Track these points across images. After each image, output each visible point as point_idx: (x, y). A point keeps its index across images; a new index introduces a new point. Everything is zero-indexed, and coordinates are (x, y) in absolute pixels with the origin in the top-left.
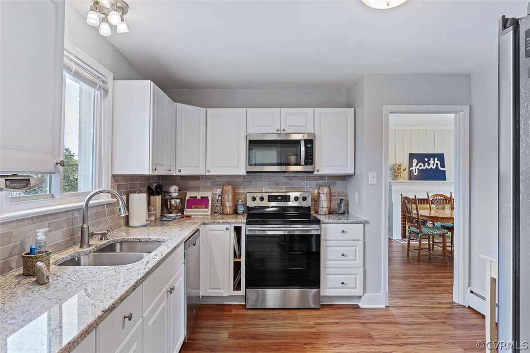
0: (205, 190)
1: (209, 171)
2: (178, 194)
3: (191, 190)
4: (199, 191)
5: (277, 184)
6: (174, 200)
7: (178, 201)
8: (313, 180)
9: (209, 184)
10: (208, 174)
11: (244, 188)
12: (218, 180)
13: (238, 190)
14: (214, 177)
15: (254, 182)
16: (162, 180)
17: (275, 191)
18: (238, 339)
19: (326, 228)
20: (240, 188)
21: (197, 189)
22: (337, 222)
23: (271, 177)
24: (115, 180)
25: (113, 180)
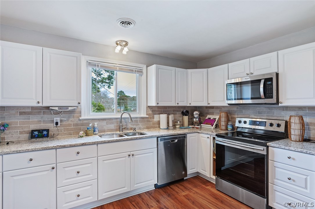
0: (216, 114)
1: (209, 104)
2: (198, 116)
3: (210, 114)
4: (214, 115)
5: (260, 113)
6: (195, 119)
7: (197, 119)
8: (293, 110)
9: (218, 111)
10: (209, 105)
11: (238, 114)
12: (223, 109)
13: (234, 115)
14: (221, 107)
15: (244, 111)
16: (198, 108)
17: (259, 117)
18: (186, 199)
19: (273, 151)
20: (235, 114)
21: (212, 114)
22: (283, 148)
23: (256, 108)
24: (149, 108)
25: (148, 108)
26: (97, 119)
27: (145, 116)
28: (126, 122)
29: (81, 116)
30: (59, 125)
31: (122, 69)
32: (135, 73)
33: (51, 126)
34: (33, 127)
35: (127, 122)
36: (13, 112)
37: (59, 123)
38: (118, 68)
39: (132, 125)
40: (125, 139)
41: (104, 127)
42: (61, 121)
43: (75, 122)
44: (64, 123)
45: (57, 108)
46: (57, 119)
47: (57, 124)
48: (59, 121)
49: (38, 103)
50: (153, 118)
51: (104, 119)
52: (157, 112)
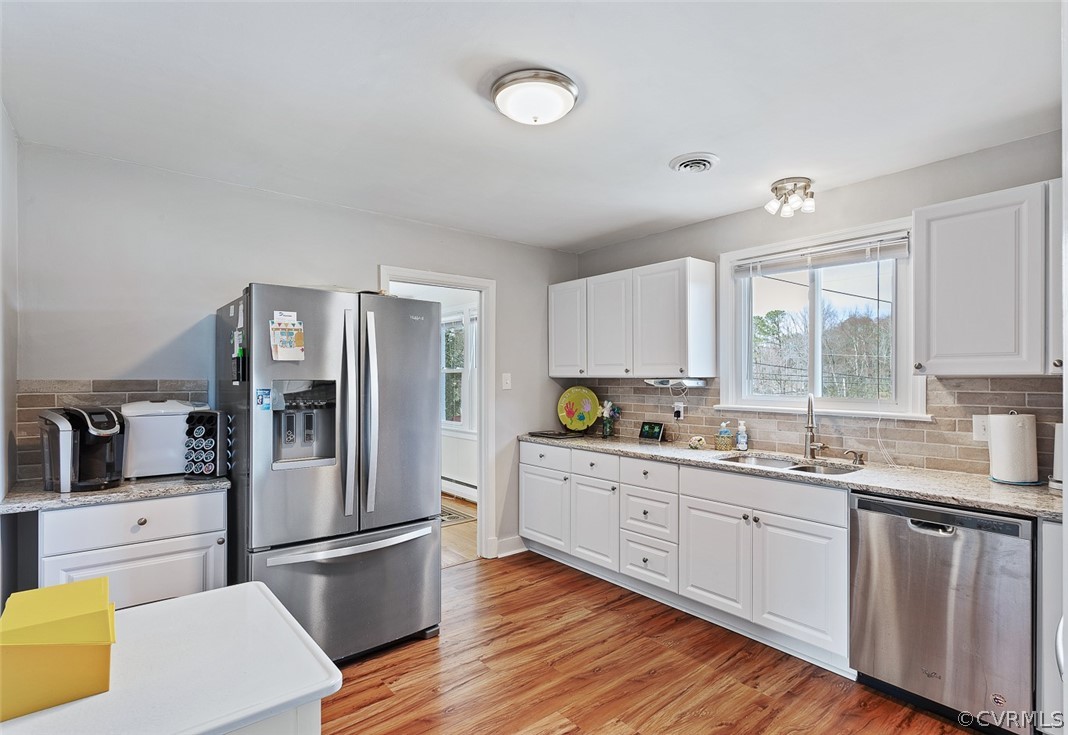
24: (945, 385)
25: (939, 385)
26: (755, 413)
27: (921, 414)
28: (838, 431)
29: (718, 402)
30: (682, 418)
31: (822, 258)
32: (873, 259)
33: (668, 418)
34: (650, 417)
35: (842, 431)
36: (627, 387)
37: (682, 414)
38: (809, 259)
39: (860, 442)
40: (734, 467)
41: (773, 436)
42: (686, 409)
43: (709, 416)
44: (690, 415)
45: (652, 382)
46: (679, 406)
47: (677, 414)
48: (682, 410)
49: (627, 371)
50: (968, 427)
51: (771, 413)
52: (990, 401)
